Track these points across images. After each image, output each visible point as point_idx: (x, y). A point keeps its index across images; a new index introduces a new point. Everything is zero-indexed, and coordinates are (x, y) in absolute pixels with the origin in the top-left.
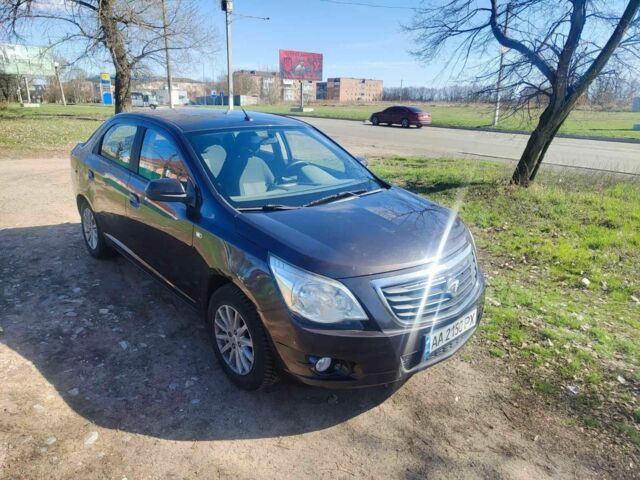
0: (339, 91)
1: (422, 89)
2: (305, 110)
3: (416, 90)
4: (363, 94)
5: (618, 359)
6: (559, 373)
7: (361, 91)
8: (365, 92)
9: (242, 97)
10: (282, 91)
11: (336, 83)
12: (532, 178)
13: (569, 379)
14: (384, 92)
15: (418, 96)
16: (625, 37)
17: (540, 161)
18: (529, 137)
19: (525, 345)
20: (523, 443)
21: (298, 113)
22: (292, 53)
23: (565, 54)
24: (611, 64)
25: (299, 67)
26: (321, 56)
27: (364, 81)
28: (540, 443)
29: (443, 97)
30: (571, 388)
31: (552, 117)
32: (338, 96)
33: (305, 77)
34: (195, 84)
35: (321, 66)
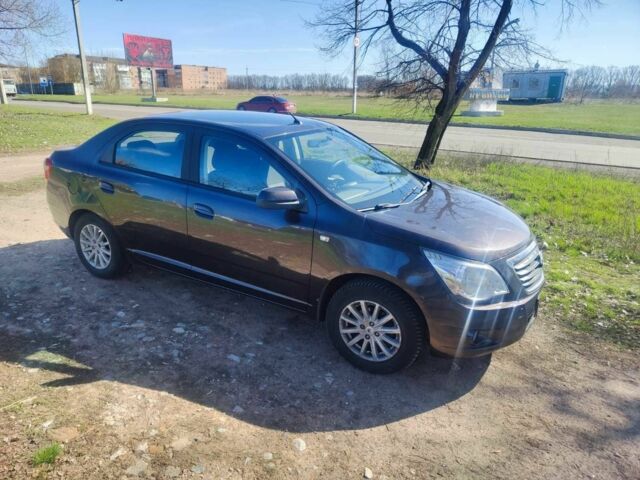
0: (181, 79)
1: (265, 77)
2: (159, 100)
3: (259, 78)
4: (207, 82)
5: (611, 298)
6: (586, 315)
7: (205, 79)
8: (209, 80)
9: (75, 84)
10: (117, 77)
11: (178, 71)
12: (432, 161)
13: (594, 318)
14: (229, 81)
15: (261, 84)
16: (498, 42)
17: (438, 147)
18: (426, 127)
19: (548, 299)
20: (604, 369)
21: (152, 103)
22: (137, 38)
23: (456, 55)
24: (488, 63)
25: (146, 53)
26: (170, 42)
27: (206, 69)
28: (612, 366)
29: (285, 85)
30: (600, 324)
31: (447, 108)
32: (181, 84)
33: (155, 64)
34: (6, 69)
35: (170, 52)
